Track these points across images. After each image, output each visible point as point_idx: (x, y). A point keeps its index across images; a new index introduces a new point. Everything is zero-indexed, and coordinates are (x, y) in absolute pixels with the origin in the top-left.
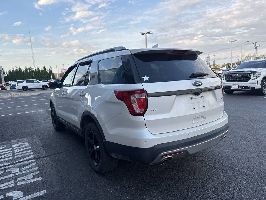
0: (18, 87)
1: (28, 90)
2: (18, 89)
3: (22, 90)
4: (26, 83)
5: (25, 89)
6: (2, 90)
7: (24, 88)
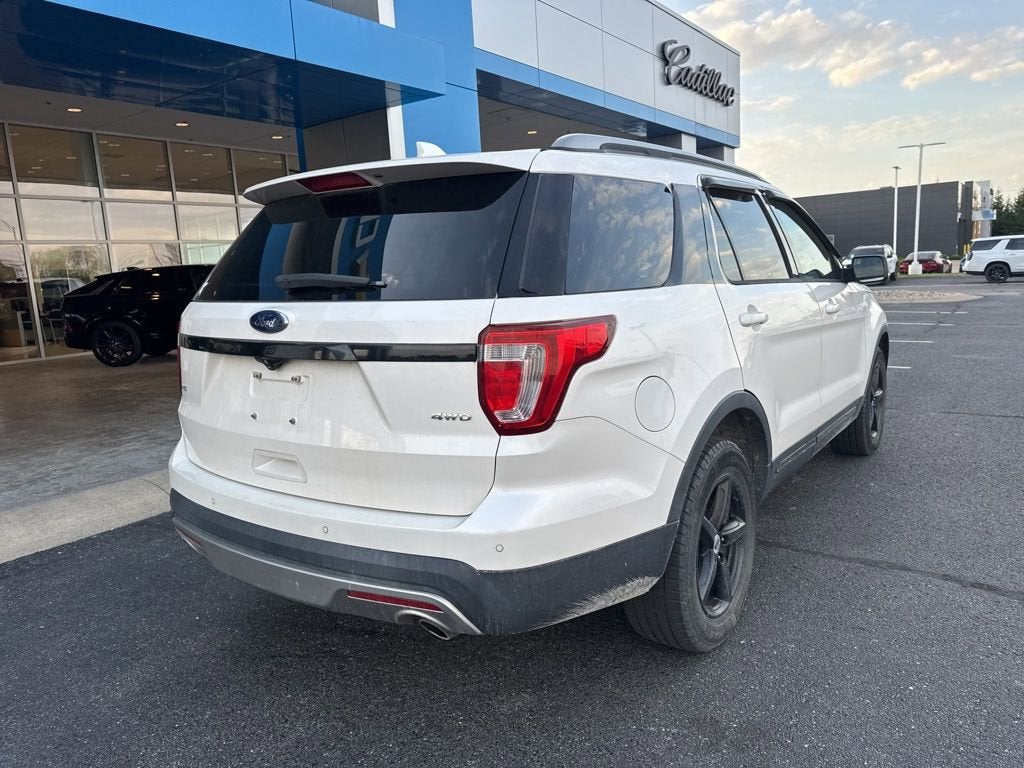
0: (969, 266)
1: (1009, 279)
2: (968, 272)
3: (983, 279)
4: (1007, 248)
5: (997, 274)
6: (925, 275)
7: (992, 270)
